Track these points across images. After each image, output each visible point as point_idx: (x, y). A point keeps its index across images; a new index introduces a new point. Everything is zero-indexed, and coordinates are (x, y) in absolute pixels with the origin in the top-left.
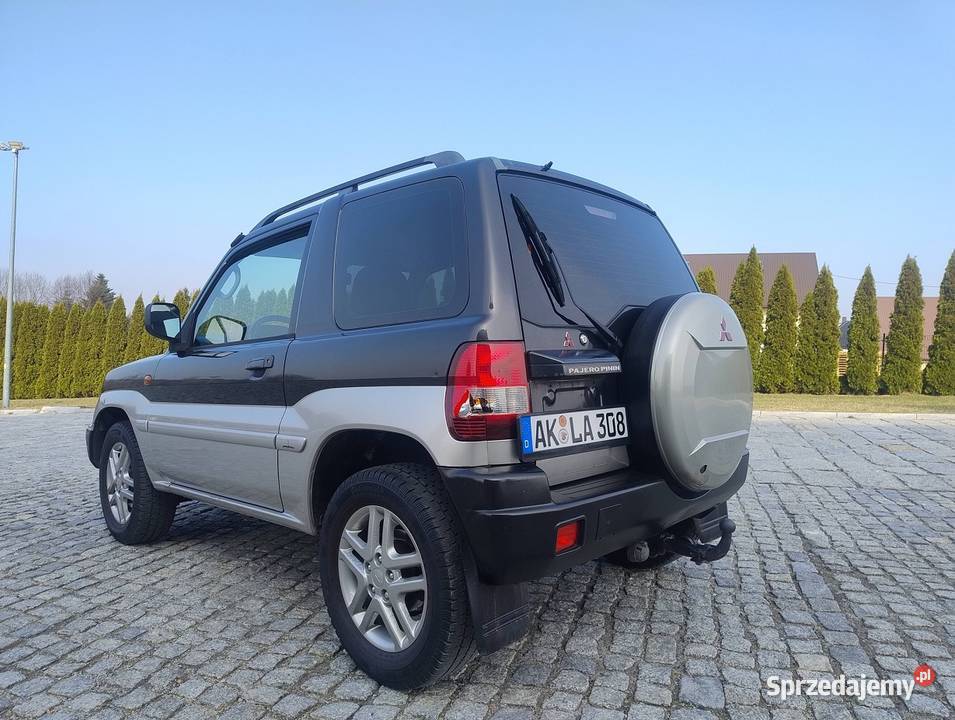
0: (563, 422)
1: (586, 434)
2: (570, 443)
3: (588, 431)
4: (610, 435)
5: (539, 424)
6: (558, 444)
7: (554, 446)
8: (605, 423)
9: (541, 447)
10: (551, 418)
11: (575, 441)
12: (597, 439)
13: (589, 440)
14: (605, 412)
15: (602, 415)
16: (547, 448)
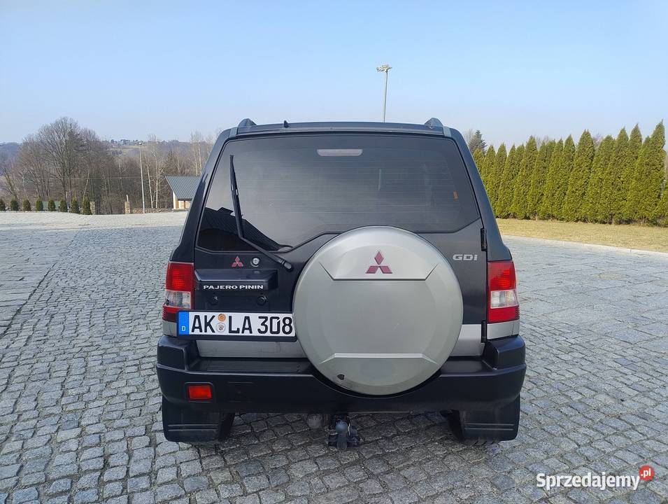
0: (222, 318)
1: (244, 329)
2: (226, 333)
3: (247, 326)
4: (272, 332)
5: (197, 317)
6: (213, 331)
7: (209, 332)
8: (268, 323)
9: (197, 332)
10: (210, 315)
11: (231, 331)
12: (255, 333)
13: (247, 333)
14: (269, 315)
15: (266, 318)
16: (203, 333)
